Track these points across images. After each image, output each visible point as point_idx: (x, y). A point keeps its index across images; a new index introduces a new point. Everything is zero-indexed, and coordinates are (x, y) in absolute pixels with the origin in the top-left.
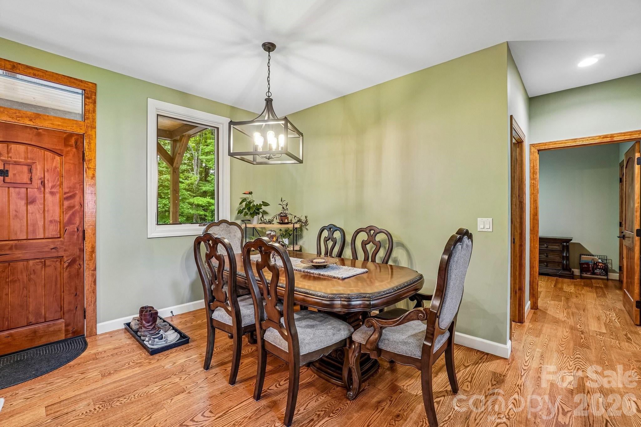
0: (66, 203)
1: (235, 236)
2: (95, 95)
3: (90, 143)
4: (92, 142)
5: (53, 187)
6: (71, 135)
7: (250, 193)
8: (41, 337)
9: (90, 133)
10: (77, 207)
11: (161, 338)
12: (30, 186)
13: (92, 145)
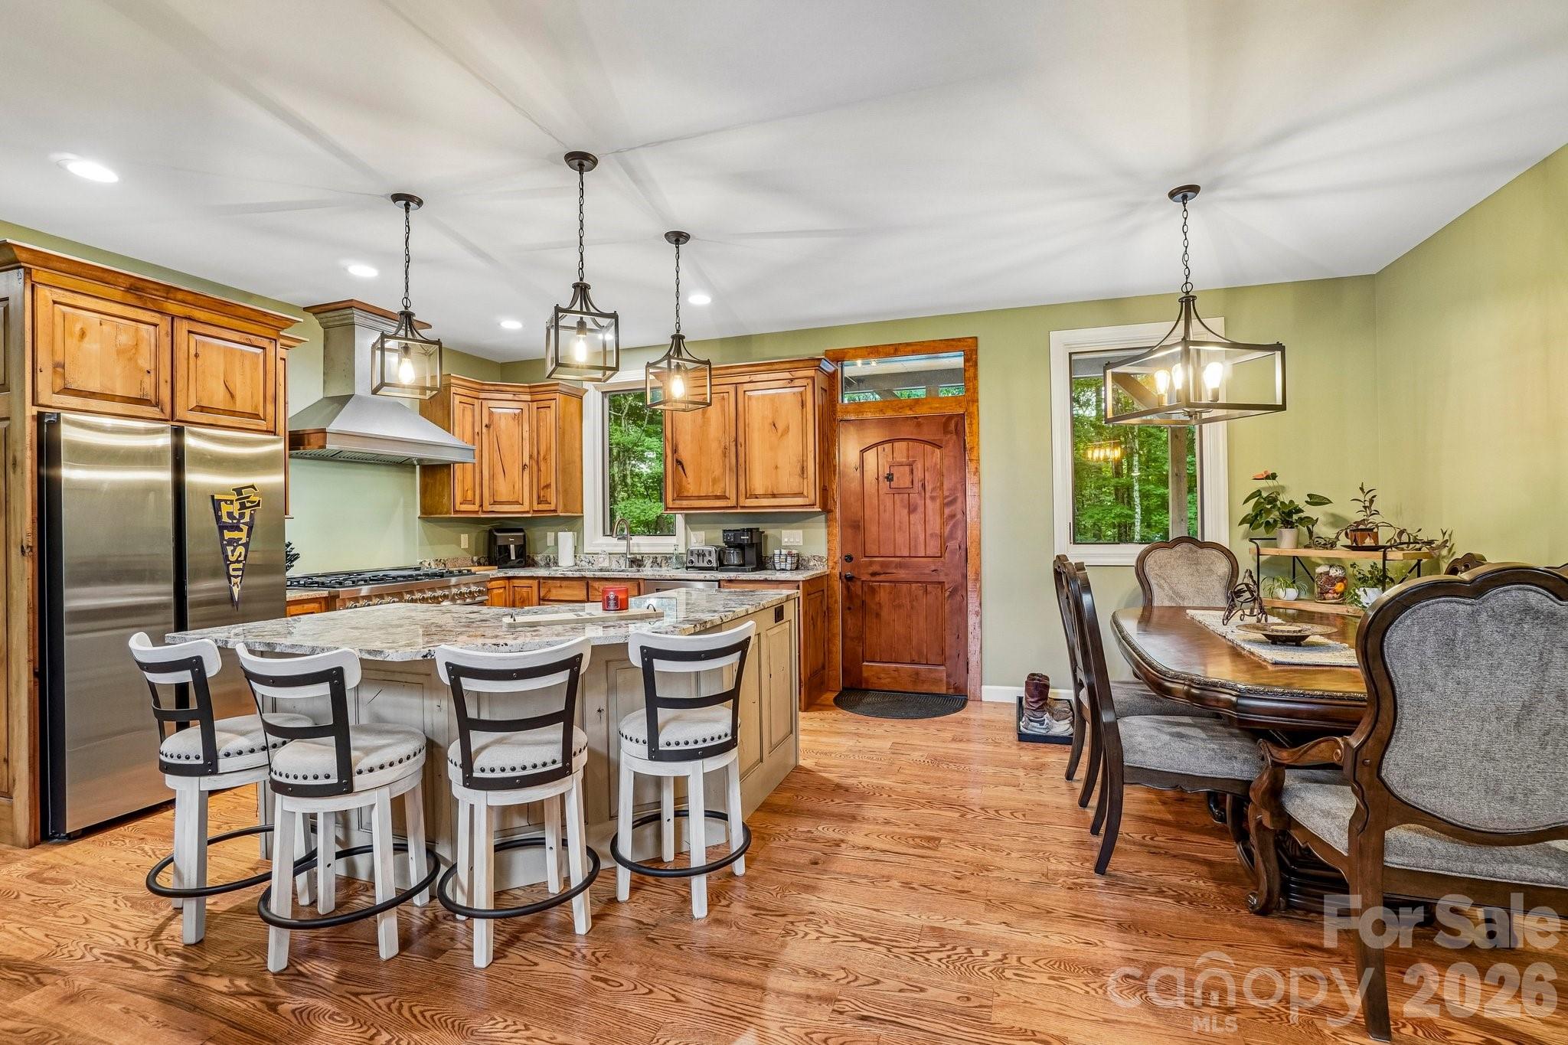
0: (947, 511)
1: (1211, 570)
2: (976, 354)
3: (971, 424)
4: (974, 421)
5: (933, 490)
6: (951, 417)
7: (1273, 476)
8: (923, 682)
9: (971, 410)
10: (959, 516)
11: (1042, 723)
12: (911, 491)
13: (974, 426)
